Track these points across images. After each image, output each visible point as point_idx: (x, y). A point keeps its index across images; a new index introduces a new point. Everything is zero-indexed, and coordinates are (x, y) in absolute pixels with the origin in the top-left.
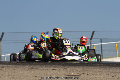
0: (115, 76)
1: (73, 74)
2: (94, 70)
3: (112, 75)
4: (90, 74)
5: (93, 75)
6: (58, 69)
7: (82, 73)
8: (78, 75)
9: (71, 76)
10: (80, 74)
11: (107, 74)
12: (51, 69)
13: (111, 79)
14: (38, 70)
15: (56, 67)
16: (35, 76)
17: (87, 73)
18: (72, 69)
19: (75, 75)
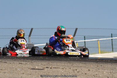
0: (76, 70)
1: (37, 67)
2: (58, 64)
3: (73, 69)
4: (54, 68)
5: (56, 69)
6: (25, 63)
7: (46, 67)
8: (42, 68)
9: (35, 69)
10: (44, 68)
11: (69, 68)
12: (18, 63)
13: (72, 72)
14: (5, 63)
15: (23, 61)
16: (1, 70)
17: (51, 67)
18: (38, 63)
19: (39, 68)
